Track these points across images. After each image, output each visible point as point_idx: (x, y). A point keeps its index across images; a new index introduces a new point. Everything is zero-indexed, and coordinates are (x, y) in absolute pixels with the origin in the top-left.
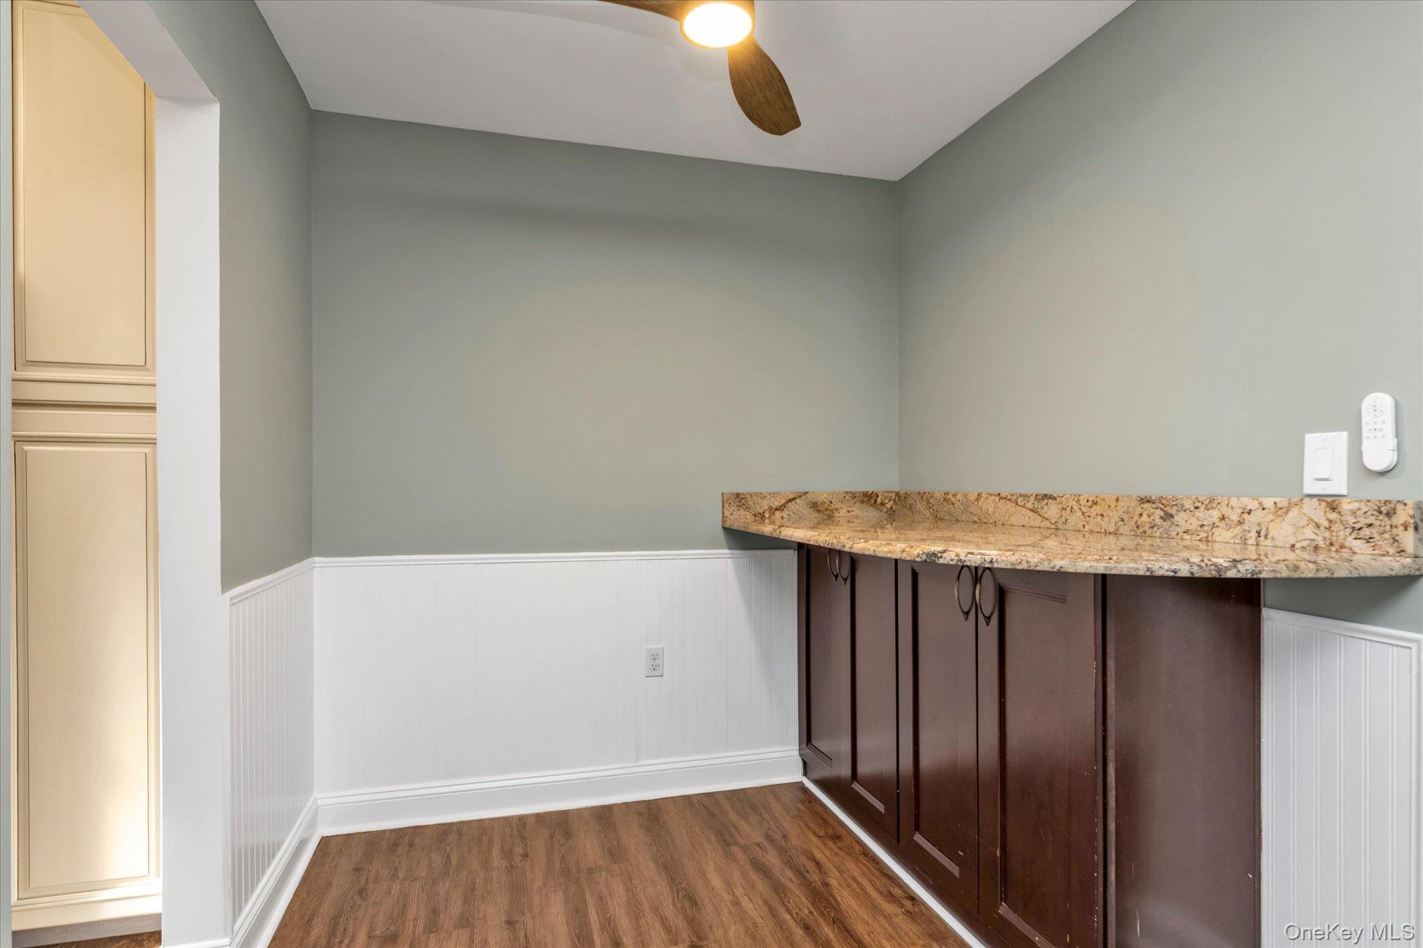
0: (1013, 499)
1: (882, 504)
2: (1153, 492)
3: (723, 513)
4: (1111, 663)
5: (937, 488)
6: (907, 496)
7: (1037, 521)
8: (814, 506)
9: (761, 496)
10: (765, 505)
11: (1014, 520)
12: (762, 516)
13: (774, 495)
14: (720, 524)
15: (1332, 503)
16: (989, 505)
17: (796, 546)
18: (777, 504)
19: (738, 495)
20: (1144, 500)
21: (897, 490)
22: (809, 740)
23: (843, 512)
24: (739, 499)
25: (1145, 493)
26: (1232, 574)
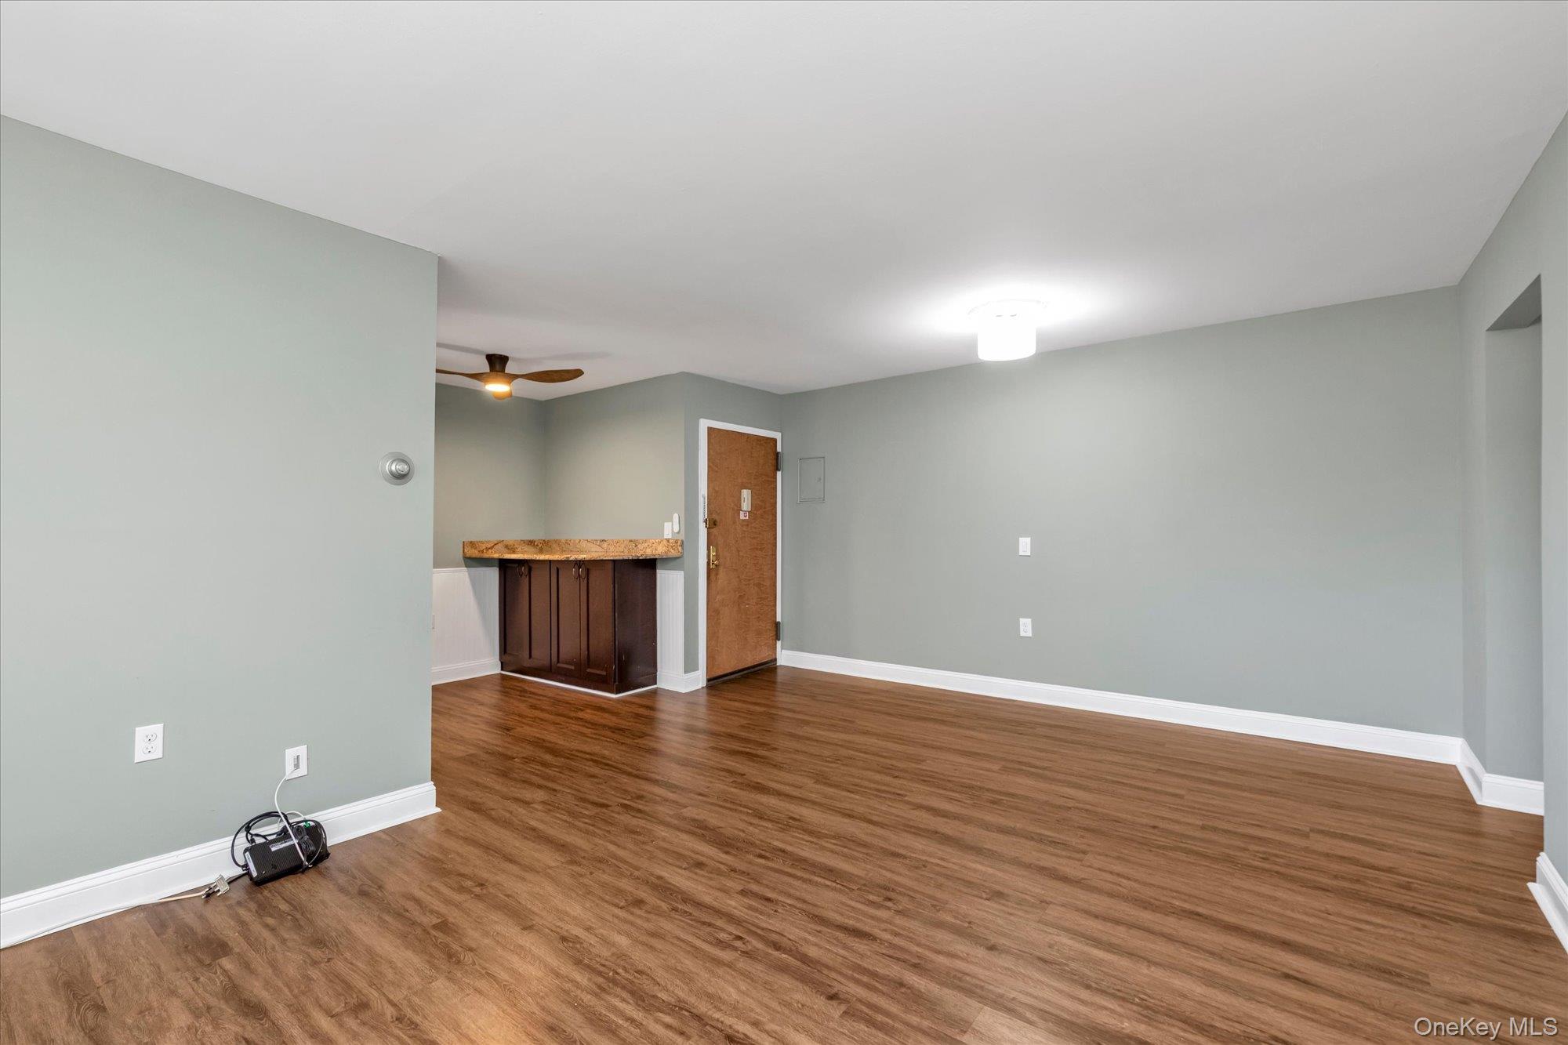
0: (593, 542)
1: (537, 545)
2: (633, 538)
3: (464, 551)
4: (616, 585)
5: (563, 538)
6: (548, 542)
7: (601, 550)
8: (507, 547)
9: (482, 542)
10: (484, 547)
11: (592, 549)
12: (483, 551)
13: (488, 542)
14: (461, 556)
15: (668, 540)
16: (584, 544)
17: (497, 563)
18: (489, 546)
19: (471, 542)
20: (631, 541)
21: (544, 539)
22: (505, 652)
23: (519, 549)
24: (472, 544)
25: (631, 539)
26: (641, 558)
